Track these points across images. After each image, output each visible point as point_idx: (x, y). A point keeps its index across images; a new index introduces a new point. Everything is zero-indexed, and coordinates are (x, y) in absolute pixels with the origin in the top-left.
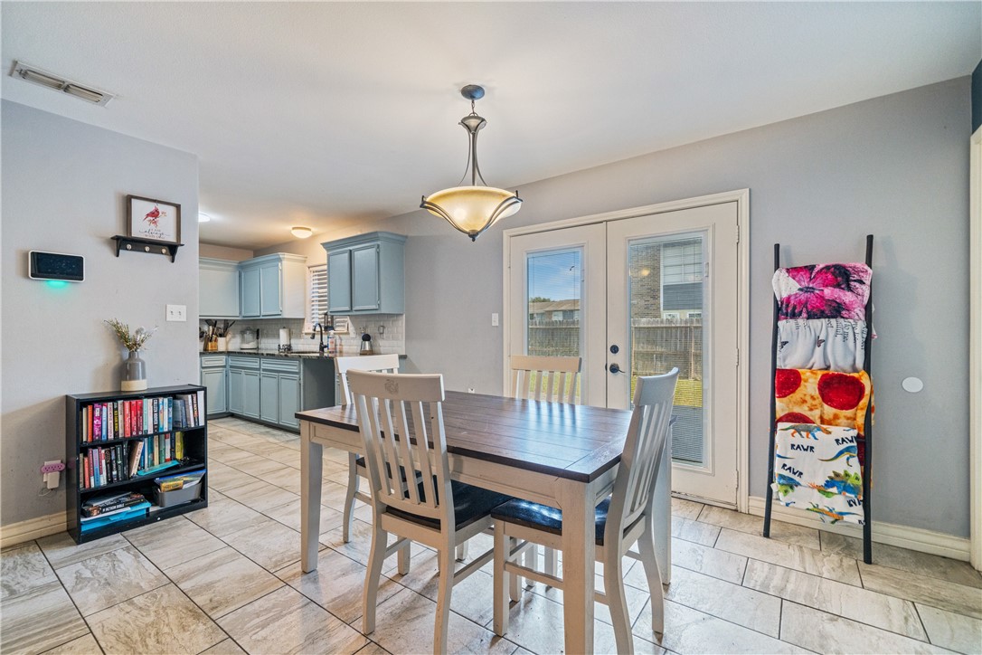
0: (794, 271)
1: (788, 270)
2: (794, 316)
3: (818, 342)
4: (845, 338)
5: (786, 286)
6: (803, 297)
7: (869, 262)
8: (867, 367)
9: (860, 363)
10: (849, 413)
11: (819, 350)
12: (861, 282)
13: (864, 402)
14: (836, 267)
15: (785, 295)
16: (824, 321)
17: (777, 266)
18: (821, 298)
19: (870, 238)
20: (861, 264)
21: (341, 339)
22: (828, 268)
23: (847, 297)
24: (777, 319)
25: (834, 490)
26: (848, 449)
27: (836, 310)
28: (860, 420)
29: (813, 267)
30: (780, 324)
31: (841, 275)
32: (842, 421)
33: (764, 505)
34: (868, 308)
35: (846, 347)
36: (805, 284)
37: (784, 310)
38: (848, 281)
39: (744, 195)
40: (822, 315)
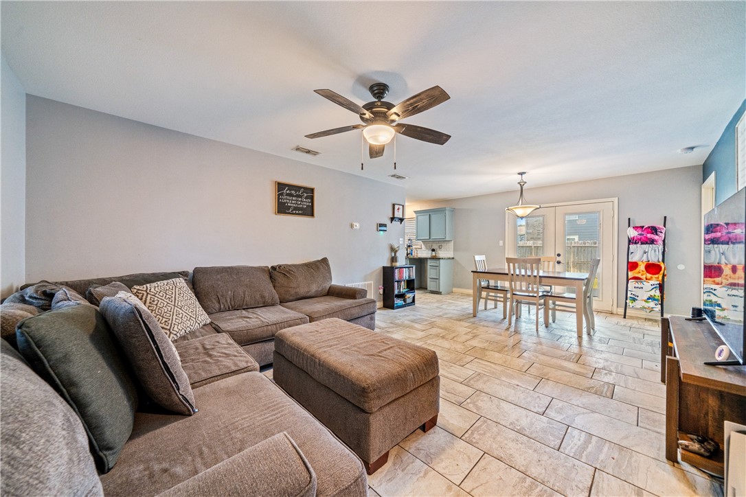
0: (636, 228)
1: (634, 227)
2: (636, 243)
3: (645, 252)
4: (655, 251)
5: (633, 233)
6: (639, 237)
7: (665, 226)
8: (663, 261)
9: (661, 260)
10: (657, 276)
11: (645, 255)
12: (661, 232)
13: (662, 272)
14: (652, 227)
15: (632, 236)
16: (647, 245)
17: (629, 226)
18: (647, 237)
19: (665, 217)
20: (662, 226)
21: (417, 251)
22: (649, 227)
23: (656, 237)
24: (629, 244)
25: (650, 300)
26: (655, 287)
27: (652, 242)
28: (660, 278)
29: (643, 227)
30: (630, 246)
31: (654, 230)
32: (654, 279)
33: (623, 311)
34: (664, 241)
35: (655, 254)
36: (640, 232)
37: (631, 241)
38: (656, 232)
39: (616, 200)
40: (647, 243)
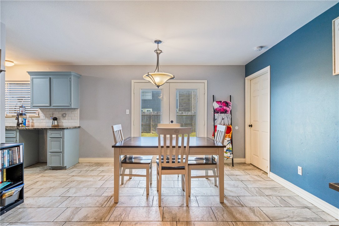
0: (218, 102)
1: (216, 102)
2: (218, 113)
3: (223, 119)
4: (228, 118)
5: (216, 106)
6: (220, 108)
7: (231, 101)
8: (231, 124)
9: (230, 124)
10: (229, 135)
11: (223, 121)
12: (230, 106)
13: (231, 132)
14: (225, 102)
15: (216, 108)
16: (224, 114)
17: (214, 101)
18: (223, 109)
19: (230, 96)
20: (229, 102)
21: (33, 120)
22: (224, 102)
23: (228, 109)
24: (214, 114)
25: (228, 152)
26: (230, 142)
27: (225, 112)
28: (231, 136)
29: (221, 102)
30: (215, 114)
31: (227, 104)
32: (227, 136)
34: (231, 111)
35: (228, 120)
36: (220, 105)
37: (216, 111)
38: (228, 105)
39: (206, 82)
40: (223, 113)
